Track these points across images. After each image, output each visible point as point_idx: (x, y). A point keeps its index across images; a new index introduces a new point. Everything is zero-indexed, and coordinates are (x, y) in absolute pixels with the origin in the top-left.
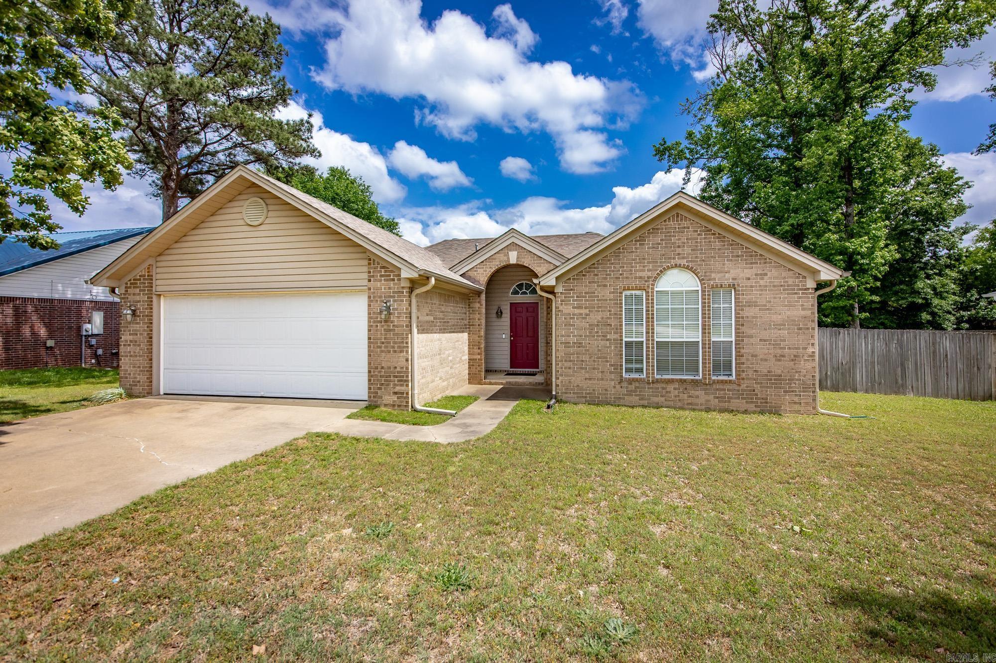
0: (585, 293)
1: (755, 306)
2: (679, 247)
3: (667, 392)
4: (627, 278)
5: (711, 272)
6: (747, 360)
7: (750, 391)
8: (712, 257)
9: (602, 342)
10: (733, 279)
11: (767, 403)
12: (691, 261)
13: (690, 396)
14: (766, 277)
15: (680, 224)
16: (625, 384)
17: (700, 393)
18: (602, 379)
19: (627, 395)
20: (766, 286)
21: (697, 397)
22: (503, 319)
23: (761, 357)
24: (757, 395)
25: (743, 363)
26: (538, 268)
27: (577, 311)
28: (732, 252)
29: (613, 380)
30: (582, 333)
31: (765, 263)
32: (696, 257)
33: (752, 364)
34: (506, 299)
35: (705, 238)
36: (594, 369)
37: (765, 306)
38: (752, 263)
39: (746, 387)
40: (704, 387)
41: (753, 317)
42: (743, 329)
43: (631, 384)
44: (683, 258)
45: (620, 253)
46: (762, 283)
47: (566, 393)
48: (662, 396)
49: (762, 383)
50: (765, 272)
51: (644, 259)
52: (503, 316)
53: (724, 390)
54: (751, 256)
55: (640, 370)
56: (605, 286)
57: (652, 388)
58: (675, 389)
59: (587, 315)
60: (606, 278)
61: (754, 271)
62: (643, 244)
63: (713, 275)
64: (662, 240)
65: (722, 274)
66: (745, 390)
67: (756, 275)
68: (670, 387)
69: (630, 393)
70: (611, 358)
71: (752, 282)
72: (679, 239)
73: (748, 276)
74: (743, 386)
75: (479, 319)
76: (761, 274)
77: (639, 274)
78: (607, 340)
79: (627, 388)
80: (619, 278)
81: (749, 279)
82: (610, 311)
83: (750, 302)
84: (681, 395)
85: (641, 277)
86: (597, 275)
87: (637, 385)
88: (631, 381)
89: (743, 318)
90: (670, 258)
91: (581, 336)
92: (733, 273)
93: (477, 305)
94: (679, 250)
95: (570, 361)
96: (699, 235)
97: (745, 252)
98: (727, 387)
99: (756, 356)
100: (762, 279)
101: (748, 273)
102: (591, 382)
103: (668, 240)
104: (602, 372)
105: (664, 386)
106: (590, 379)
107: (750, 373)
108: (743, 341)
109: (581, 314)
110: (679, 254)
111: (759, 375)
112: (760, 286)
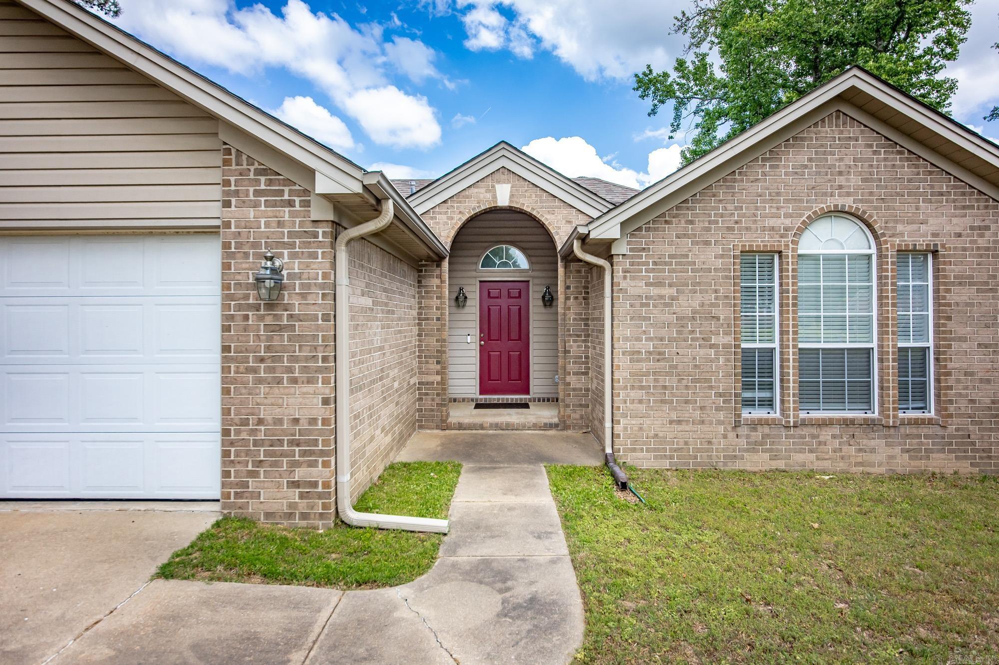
0: (670, 256)
1: (971, 284)
2: (840, 173)
3: (820, 443)
4: (747, 229)
5: (896, 222)
6: (958, 381)
7: (963, 437)
8: (898, 194)
9: (702, 352)
10: (935, 235)
11: (990, 457)
12: (861, 201)
13: (860, 450)
14: (987, 233)
15: (841, 132)
16: (743, 431)
17: (878, 443)
18: (703, 422)
19: (747, 450)
20: (988, 249)
21: (873, 451)
22: (467, 310)
23: (980, 375)
24: (974, 444)
25: (950, 388)
26: (548, 216)
27: (654, 291)
28: (932, 187)
29: (720, 423)
30: (664, 332)
31: (986, 207)
32: (871, 194)
33: (966, 388)
34: (474, 274)
35: (885, 159)
36: (687, 402)
37: (987, 283)
38: (964, 208)
39: (957, 430)
40: (885, 432)
41: (967, 304)
42: (951, 325)
43: (755, 429)
44: (848, 194)
45: (735, 181)
46: (982, 242)
47: (634, 450)
48: (811, 451)
49: (982, 423)
50: (987, 223)
51: (778, 194)
52: (468, 303)
53: (919, 436)
54: (964, 194)
55: (769, 403)
56: (707, 243)
57: (793, 436)
58: (834, 437)
59: (673, 298)
60: (708, 229)
61: (968, 221)
62: (777, 166)
63: (900, 228)
64: (810, 160)
65: (915, 227)
66: (954, 437)
67: (972, 228)
68: (826, 434)
69: (753, 447)
70: (718, 381)
71: (965, 242)
72: (841, 160)
73: (958, 230)
74: (952, 429)
75: (437, 309)
76: (980, 228)
77: (772, 222)
78: (712, 346)
79: (748, 437)
80: (732, 229)
81: (960, 235)
82: (716, 291)
83: (962, 277)
84: (845, 448)
85: (772, 229)
86: (691, 222)
87: (766, 430)
88: (754, 425)
89: (949, 305)
90: (825, 194)
91: (662, 339)
92: (934, 224)
93: (435, 282)
94: (841, 180)
95: (642, 388)
96: (875, 152)
97: (955, 187)
98: (924, 431)
99: (972, 374)
100: (981, 236)
101: (960, 223)
102: (680, 428)
103: (820, 160)
104: (702, 408)
105: (814, 431)
106: (679, 422)
107: (963, 404)
108: (950, 346)
109: (662, 297)
110: (840, 187)
111: (978, 409)
112: (978, 248)
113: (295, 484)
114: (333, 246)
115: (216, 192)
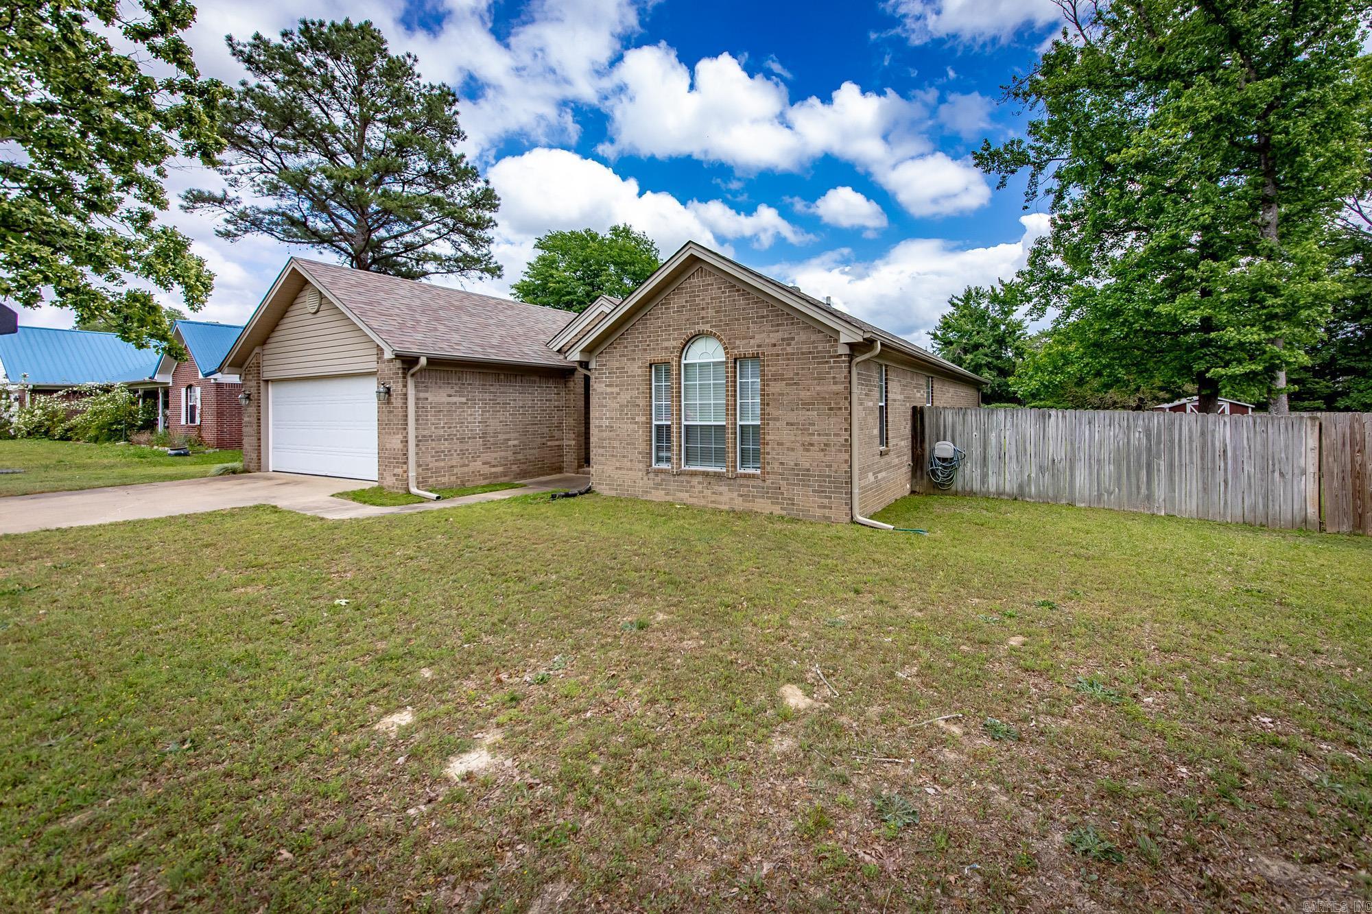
0: (617, 368)
1: (783, 380)
2: (703, 309)
3: (691, 487)
4: (654, 349)
5: (736, 338)
6: (773, 449)
7: (776, 488)
8: (737, 320)
9: (632, 426)
10: (759, 346)
11: (793, 504)
12: (715, 326)
13: (714, 493)
14: (793, 342)
15: (704, 281)
16: (651, 476)
17: (724, 489)
18: (631, 469)
19: (653, 488)
20: (793, 354)
21: (721, 494)
23: (788, 445)
24: (783, 494)
25: (768, 453)
27: (609, 390)
28: (757, 312)
29: (640, 470)
30: (613, 414)
31: (792, 324)
32: (721, 321)
33: (778, 454)
35: (729, 296)
36: (624, 457)
37: (793, 379)
38: (778, 325)
39: (772, 483)
40: (729, 482)
41: (780, 394)
42: (768, 409)
43: (657, 476)
44: (707, 322)
45: (647, 319)
46: (789, 350)
47: (599, 484)
48: (687, 492)
49: (788, 479)
50: (792, 335)
51: (669, 326)
53: (748, 486)
54: (778, 315)
55: (668, 460)
56: (634, 359)
57: (677, 481)
58: (699, 483)
59: (618, 394)
60: (634, 351)
61: (780, 335)
62: (668, 308)
63: (737, 342)
64: (686, 302)
65: (746, 341)
66: (771, 488)
67: (783, 340)
68: (695, 481)
69: (657, 486)
70: (639, 444)
71: (778, 350)
72: (703, 299)
73: (773, 341)
74: (768, 482)
76: (788, 339)
77: (666, 344)
78: (636, 423)
79: (654, 480)
80: (645, 350)
81: (775, 345)
82: (638, 389)
83: (776, 375)
84: (705, 491)
85: (666, 348)
86: (626, 347)
87: (663, 476)
88: (658, 472)
89: (768, 395)
90: (694, 324)
91: (612, 418)
92: (759, 338)
94: (703, 313)
95: (603, 447)
96: (723, 292)
97: (771, 311)
98: (751, 482)
99: (782, 444)
100: (789, 345)
101: (775, 337)
102: (620, 472)
103: (692, 301)
104: (631, 461)
105: (688, 478)
106: (620, 469)
107: (776, 465)
108: (768, 424)
109: (612, 393)
110: (703, 318)
111: (785, 470)
112: (787, 354)
113: (394, 475)
114: (404, 377)
115: (375, 358)
